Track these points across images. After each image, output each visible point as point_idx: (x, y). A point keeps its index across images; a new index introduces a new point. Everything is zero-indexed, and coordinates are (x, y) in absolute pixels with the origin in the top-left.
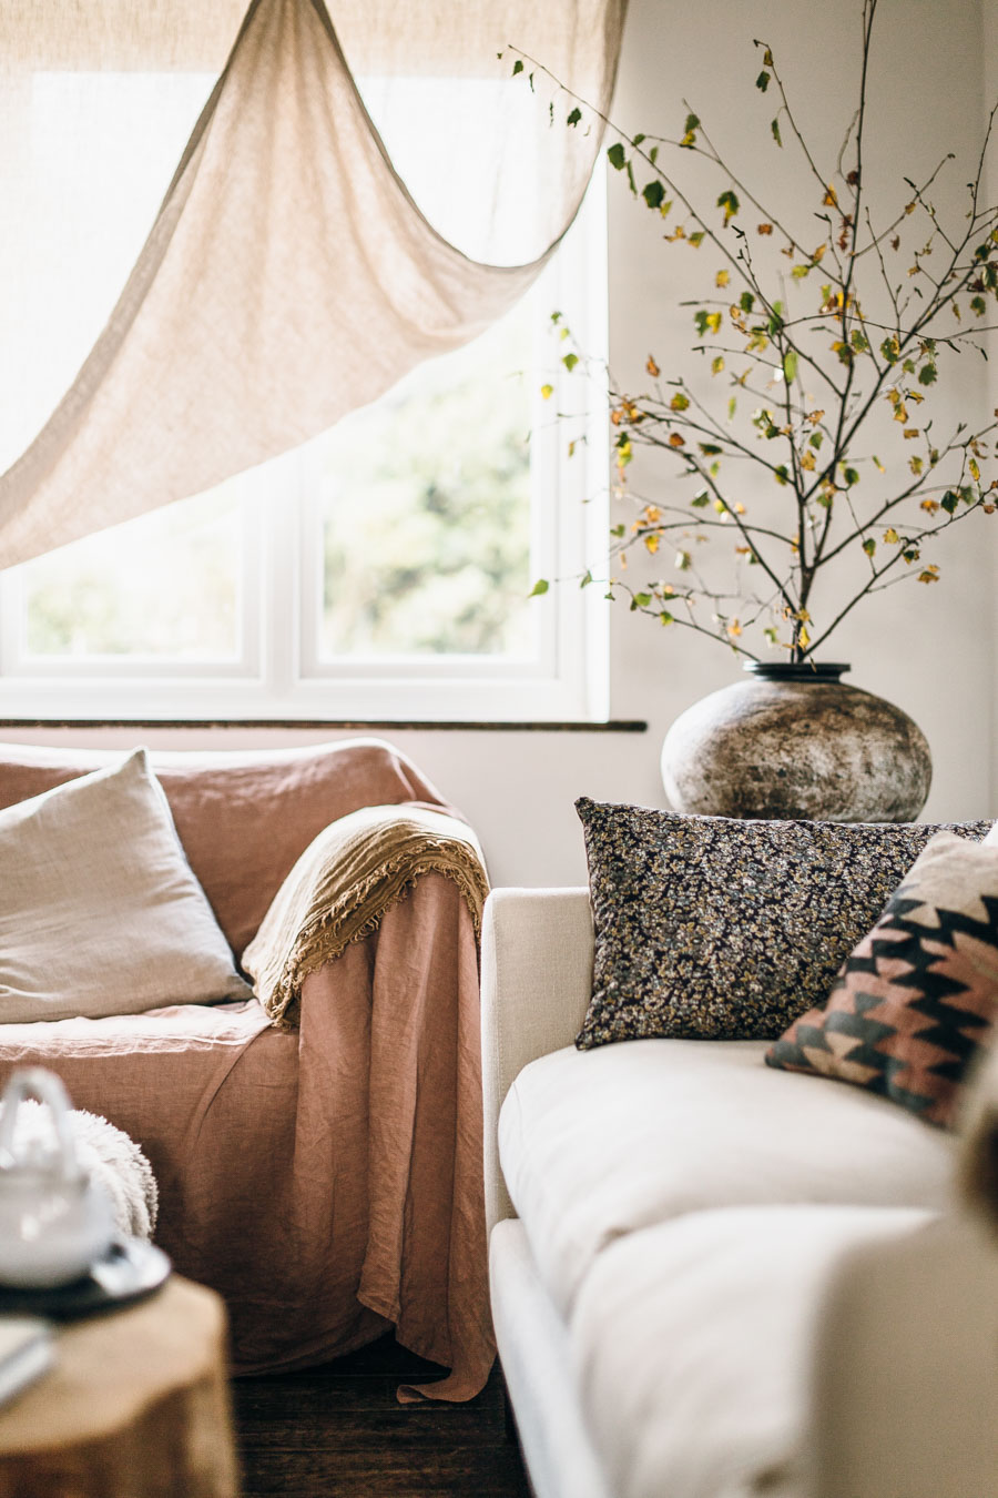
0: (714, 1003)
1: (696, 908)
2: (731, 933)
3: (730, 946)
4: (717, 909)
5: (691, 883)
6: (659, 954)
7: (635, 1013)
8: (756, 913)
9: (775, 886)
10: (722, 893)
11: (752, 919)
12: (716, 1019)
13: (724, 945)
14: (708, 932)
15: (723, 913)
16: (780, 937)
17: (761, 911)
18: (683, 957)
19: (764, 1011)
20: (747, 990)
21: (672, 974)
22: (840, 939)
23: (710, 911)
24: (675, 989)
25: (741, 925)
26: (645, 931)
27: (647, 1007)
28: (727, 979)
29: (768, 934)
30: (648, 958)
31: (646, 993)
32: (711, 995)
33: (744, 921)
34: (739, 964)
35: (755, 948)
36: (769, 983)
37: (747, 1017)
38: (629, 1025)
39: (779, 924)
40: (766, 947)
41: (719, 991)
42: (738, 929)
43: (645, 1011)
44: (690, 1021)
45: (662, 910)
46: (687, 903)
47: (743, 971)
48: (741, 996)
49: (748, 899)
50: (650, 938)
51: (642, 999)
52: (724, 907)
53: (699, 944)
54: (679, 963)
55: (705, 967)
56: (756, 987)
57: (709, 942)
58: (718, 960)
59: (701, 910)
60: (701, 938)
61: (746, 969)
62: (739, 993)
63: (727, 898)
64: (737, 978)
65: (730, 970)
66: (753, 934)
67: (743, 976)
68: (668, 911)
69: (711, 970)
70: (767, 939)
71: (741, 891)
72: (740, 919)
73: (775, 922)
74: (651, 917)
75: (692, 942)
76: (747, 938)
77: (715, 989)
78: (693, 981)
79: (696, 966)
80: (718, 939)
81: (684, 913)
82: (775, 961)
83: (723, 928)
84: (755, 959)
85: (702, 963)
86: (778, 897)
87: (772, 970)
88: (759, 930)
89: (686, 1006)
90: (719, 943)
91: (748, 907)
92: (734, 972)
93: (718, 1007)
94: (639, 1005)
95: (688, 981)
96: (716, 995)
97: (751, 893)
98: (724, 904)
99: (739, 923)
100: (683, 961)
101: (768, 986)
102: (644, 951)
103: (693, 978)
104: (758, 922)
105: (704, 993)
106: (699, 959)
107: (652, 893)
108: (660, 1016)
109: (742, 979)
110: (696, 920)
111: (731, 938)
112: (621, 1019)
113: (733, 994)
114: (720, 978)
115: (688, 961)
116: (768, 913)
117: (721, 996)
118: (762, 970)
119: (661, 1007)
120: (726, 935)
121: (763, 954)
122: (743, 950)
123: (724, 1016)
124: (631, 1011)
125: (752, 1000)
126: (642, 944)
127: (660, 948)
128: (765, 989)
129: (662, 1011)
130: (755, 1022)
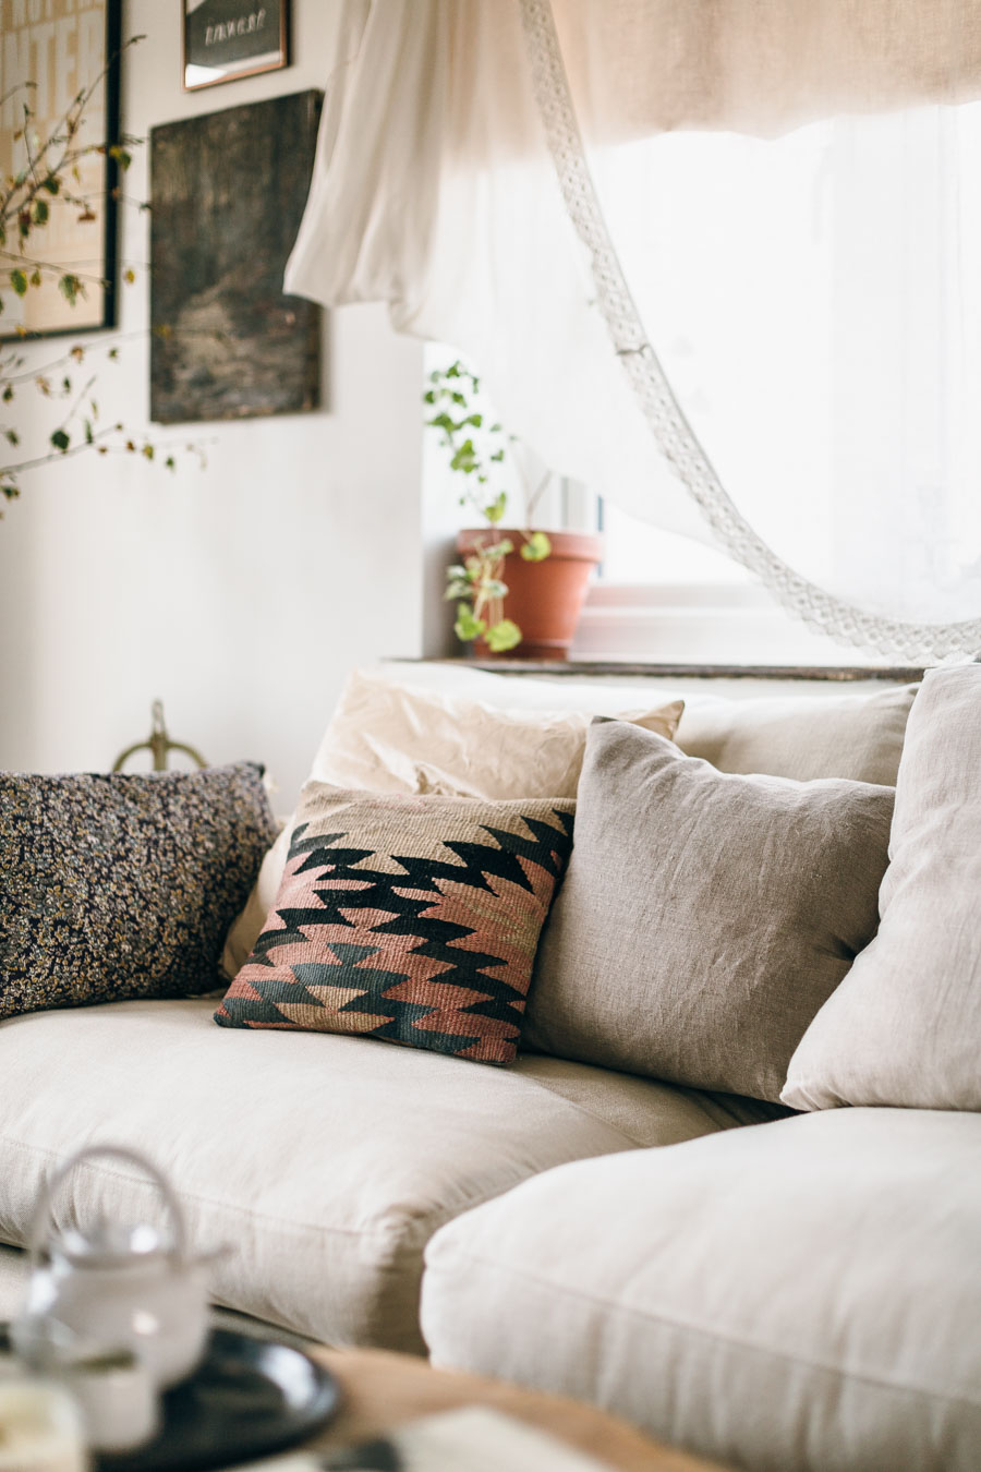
0: (92, 968)
1: (57, 870)
2: (95, 894)
3: (98, 908)
4: (76, 870)
5: (43, 843)
6: (34, 922)
7: (23, 987)
8: (110, 871)
9: (117, 842)
10: (76, 853)
11: (108, 878)
12: (92, 984)
13: (92, 907)
14: (75, 894)
15: (83, 873)
16: (137, 895)
17: (114, 869)
18: (57, 923)
19: (132, 971)
20: (119, 952)
21: (52, 942)
22: (184, 891)
23: (71, 872)
24: (56, 956)
25: (101, 885)
26: (14, 898)
27: (35, 980)
28: (102, 942)
29: (126, 892)
30: (24, 927)
31: (30, 964)
32: (89, 960)
33: (103, 881)
34: (109, 926)
35: (120, 908)
36: (136, 942)
37: (117, 979)
38: (18, 1000)
39: (132, 881)
40: (128, 906)
41: (95, 955)
42: (100, 889)
43: (32, 984)
44: (70, 989)
45: (24, 874)
46: (46, 865)
47: (114, 932)
48: (115, 958)
49: (99, 857)
50: (20, 905)
51: (28, 970)
52: (82, 867)
53: (70, 907)
54: (56, 930)
55: (80, 931)
56: (126, 947)
57: (78, 904)
58: (91, 923)
59: (62, 872)
60: (70, 901)
61: (116, 929)
62: (113, 955)
63: (81, 858)
64: (110, 939)
65: (103, 932)
66: (114, 893)
67: (114, 937)
68: (31, 876)
69: (86, 934)
70: (127, 897)
71: (90, 848)
72: (99, 879)
73: (128, 879)
74: (15, 883)
75: (63, 906)
76: (110, 897)
77: (92, 953)
78: (72, 947)
79: (72, 931)
80: (87, 901)
81: (47, 876)
82: (138, 920)
83: (87, 889)
84: (122, 918)
85: (77, 927)
86: (123, 853)
87: (137, 928)
88: (118, 888)
89: (67, 974)
90: (87, 905)
91: (102, 865)
92: (106, 934)
93: (95, 973)
94: (26, 978)
95: (67, 948)
96: (93, 959)
97: (99, 851)
98: (80, 864)
99: (98, 882)
100: (59, 927)
101: (135, 945)
102: (17, 920)
103: (71, 944)
104: (115, 880)
105: (82, 958)
106: (73, 923)
107: (9, 857)
108: (45, 987)
109: (114, 940)
110: (60, 882)
111: (97, 899)
112: (10, 994)
113: (107, 957)
114: (96, 942)
115: (63, 926)
116: (120, 870)
117: (97, 960)
118: (129, 929)
119: (47, 978)
120: (91, 896)
121: (127, 912)
122: (110, 910)
123: (99, 980)
124: (19, 984)
125: (123, 961)
126: (14, 912)
127: (34, 915)
128: (134, 948)
129: (47, 981)
130: (123, 984)
